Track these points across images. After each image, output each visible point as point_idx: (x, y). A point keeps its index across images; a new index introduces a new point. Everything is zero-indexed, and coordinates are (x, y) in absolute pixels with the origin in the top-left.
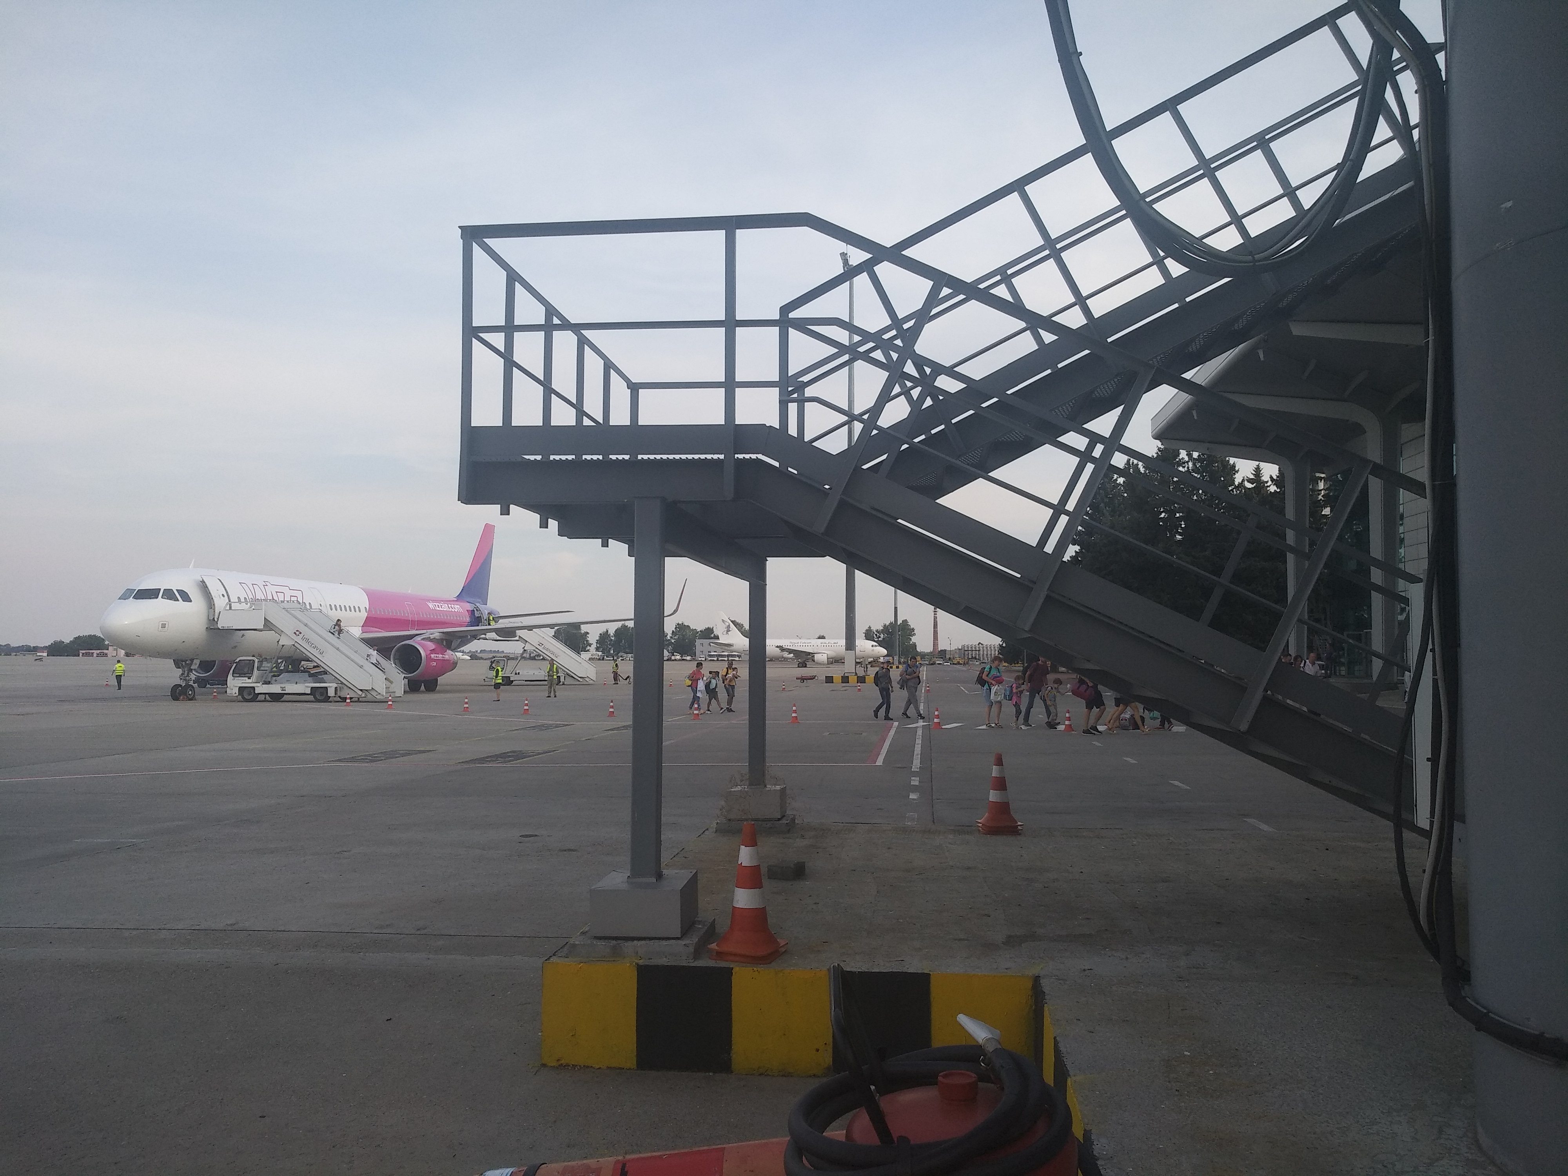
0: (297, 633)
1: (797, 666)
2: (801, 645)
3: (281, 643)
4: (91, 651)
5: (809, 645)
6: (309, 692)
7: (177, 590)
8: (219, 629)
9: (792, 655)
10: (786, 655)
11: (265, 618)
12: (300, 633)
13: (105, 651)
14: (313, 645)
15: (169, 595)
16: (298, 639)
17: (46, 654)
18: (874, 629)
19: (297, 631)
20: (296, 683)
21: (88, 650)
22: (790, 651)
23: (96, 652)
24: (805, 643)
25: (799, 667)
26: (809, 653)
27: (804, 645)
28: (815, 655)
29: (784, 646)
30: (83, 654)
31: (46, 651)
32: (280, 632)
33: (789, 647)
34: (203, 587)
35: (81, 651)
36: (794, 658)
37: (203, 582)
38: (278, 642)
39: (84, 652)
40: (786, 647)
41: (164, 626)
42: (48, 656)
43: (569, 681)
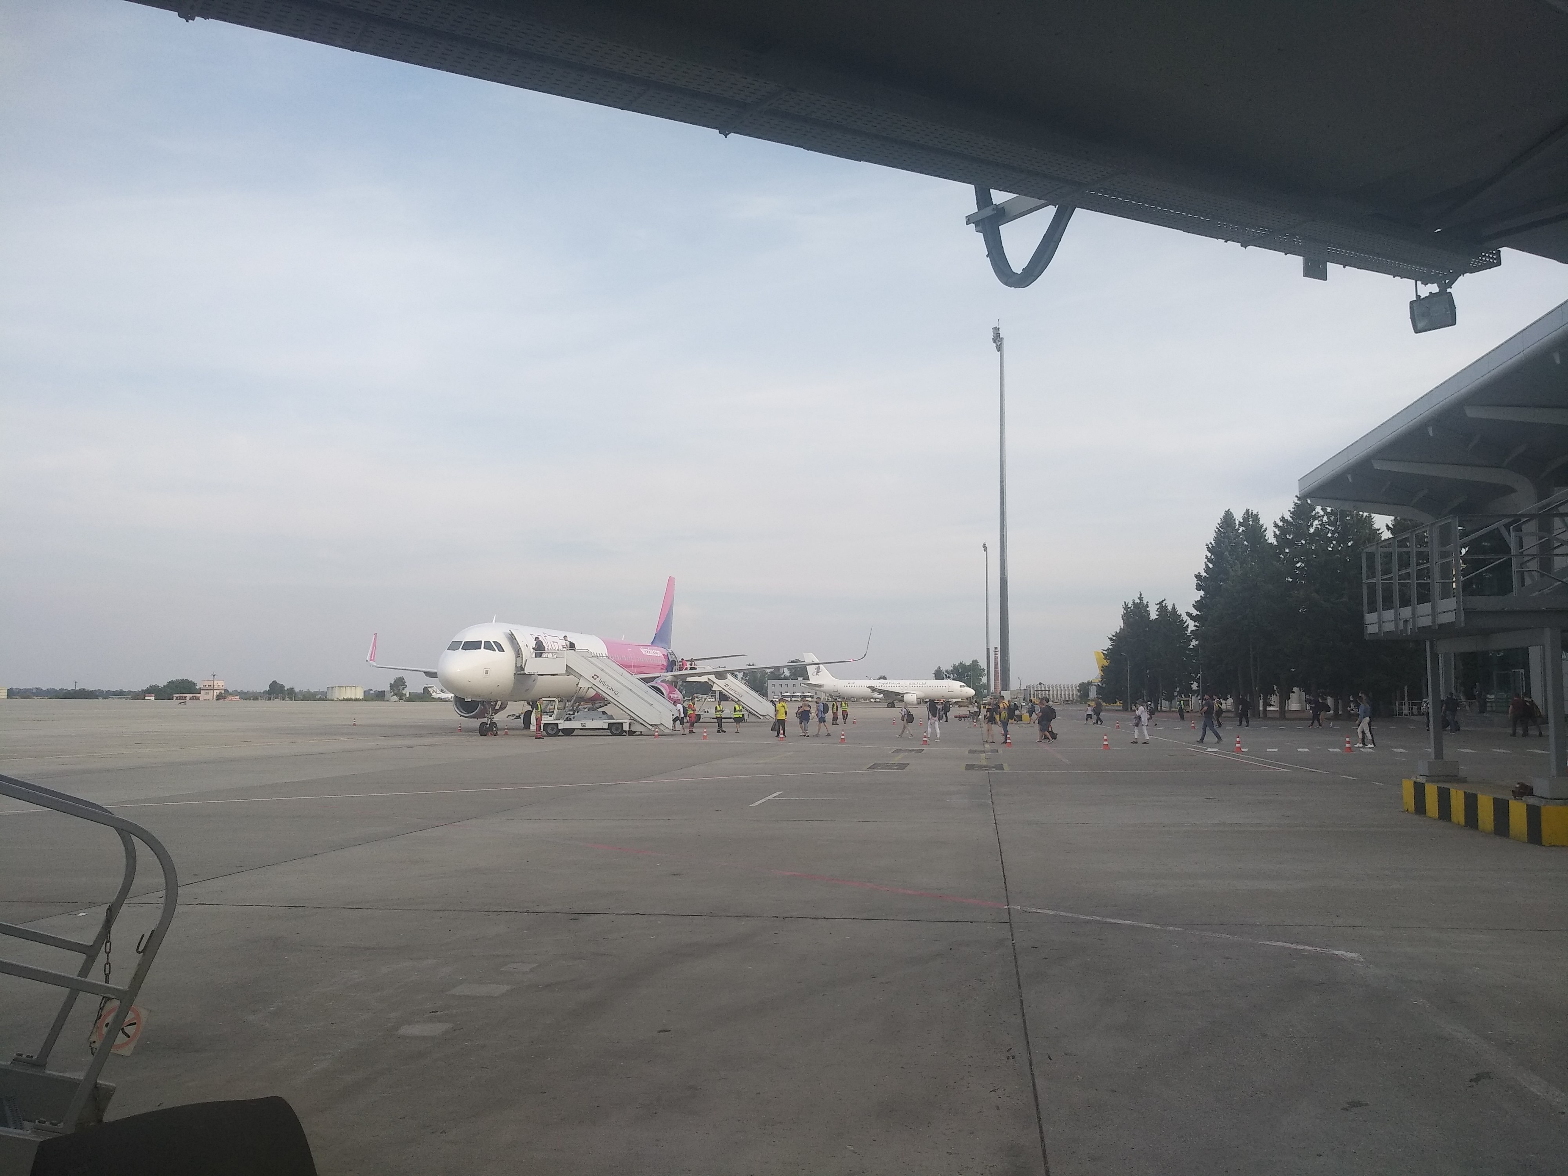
0: (595, 677)
1: (887, 706)
2: (890, 686)
3: (579, 686)
4: (184, 695)
5: (898, 685)
6: (607, 727)
7: (493, 642)
8: (526, 674)
9: (882, 695)
10: (876, 695)
11: (567, 665)
12: (598, 677)
13: (198, 695)
14: (609, 687)
15: (488, 646)
16: (596, 682)
17: (154, 698)
18: (944, 669)
19: (595, 675)
20: (593, 720)
21: (181, 694)
22: (881, 692)
23: (189, 696)
24: (894, 684)
25: (888, 707)
26: (899, 694)
27: (893, 685)
28: (905, 695)
29: (875, 687)
30: (177, 697)
31: (154, 695)
32: (579, 676)
33: (880, 688)
34: (512, 638)
35: (175, 695)
36: (883, 698)
37: (512, 634)
38: (577, 685)
39: (177, 695)
40: (878, 688)
41: (487, 672)
42: (155, 699)
43: (753, 719)
